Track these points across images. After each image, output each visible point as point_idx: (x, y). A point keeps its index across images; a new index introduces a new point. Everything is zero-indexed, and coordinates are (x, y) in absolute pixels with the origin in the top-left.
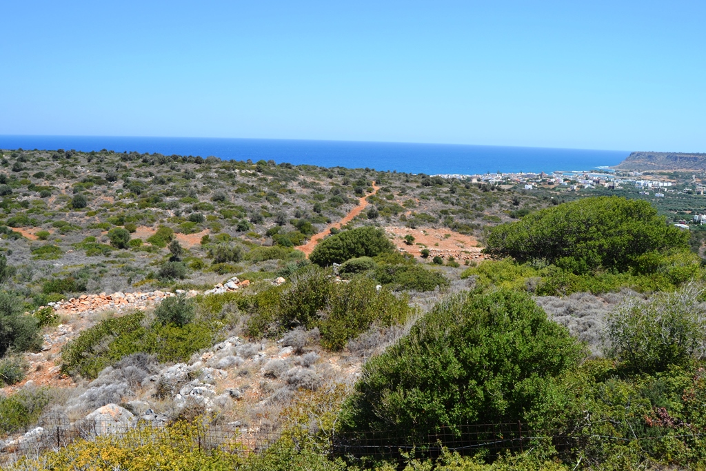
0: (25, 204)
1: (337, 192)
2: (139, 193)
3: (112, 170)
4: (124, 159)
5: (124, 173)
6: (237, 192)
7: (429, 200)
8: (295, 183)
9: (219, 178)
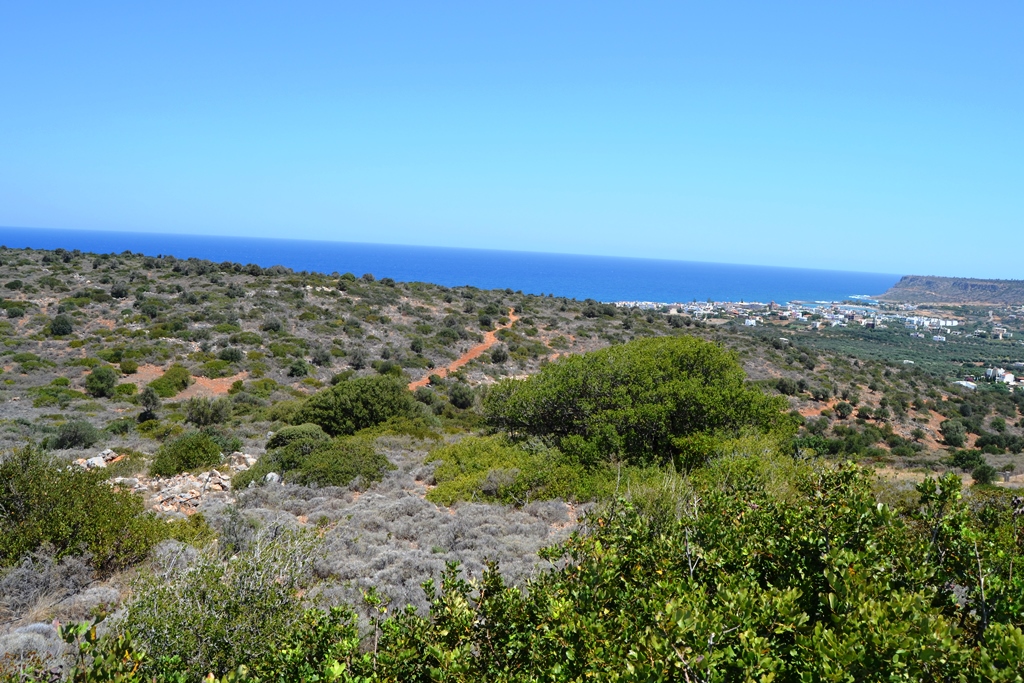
1: (451, 323)
2: (153, 316)
3: (121, 281)
4: (148, 266)
5: (140, 286)
6: (302, 318)
7: (590, 337)
8: (393, 308)
9: (281, 297)
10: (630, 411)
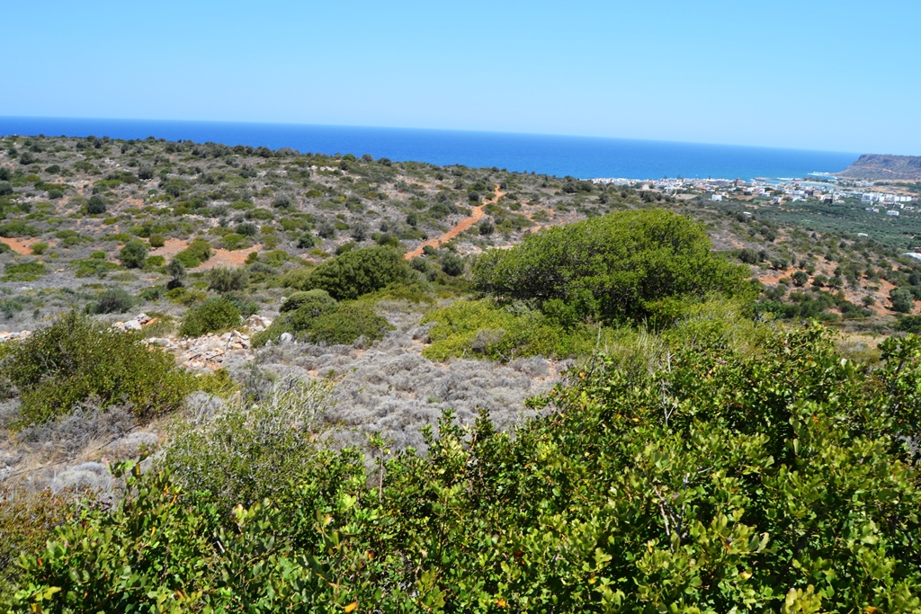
0: (26, 208)
1: (443, 198)
2: (177, 195)
3: (147, 164)
4: (170, 150)
5: (164, 168)
6: (308, 195)
7: (569, 211)
8: (390, 186)
9: (289, 177)
10: (606, 278)
